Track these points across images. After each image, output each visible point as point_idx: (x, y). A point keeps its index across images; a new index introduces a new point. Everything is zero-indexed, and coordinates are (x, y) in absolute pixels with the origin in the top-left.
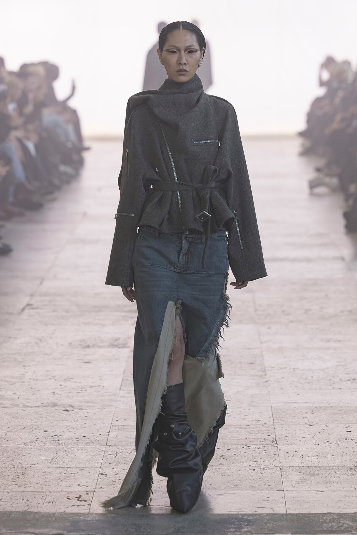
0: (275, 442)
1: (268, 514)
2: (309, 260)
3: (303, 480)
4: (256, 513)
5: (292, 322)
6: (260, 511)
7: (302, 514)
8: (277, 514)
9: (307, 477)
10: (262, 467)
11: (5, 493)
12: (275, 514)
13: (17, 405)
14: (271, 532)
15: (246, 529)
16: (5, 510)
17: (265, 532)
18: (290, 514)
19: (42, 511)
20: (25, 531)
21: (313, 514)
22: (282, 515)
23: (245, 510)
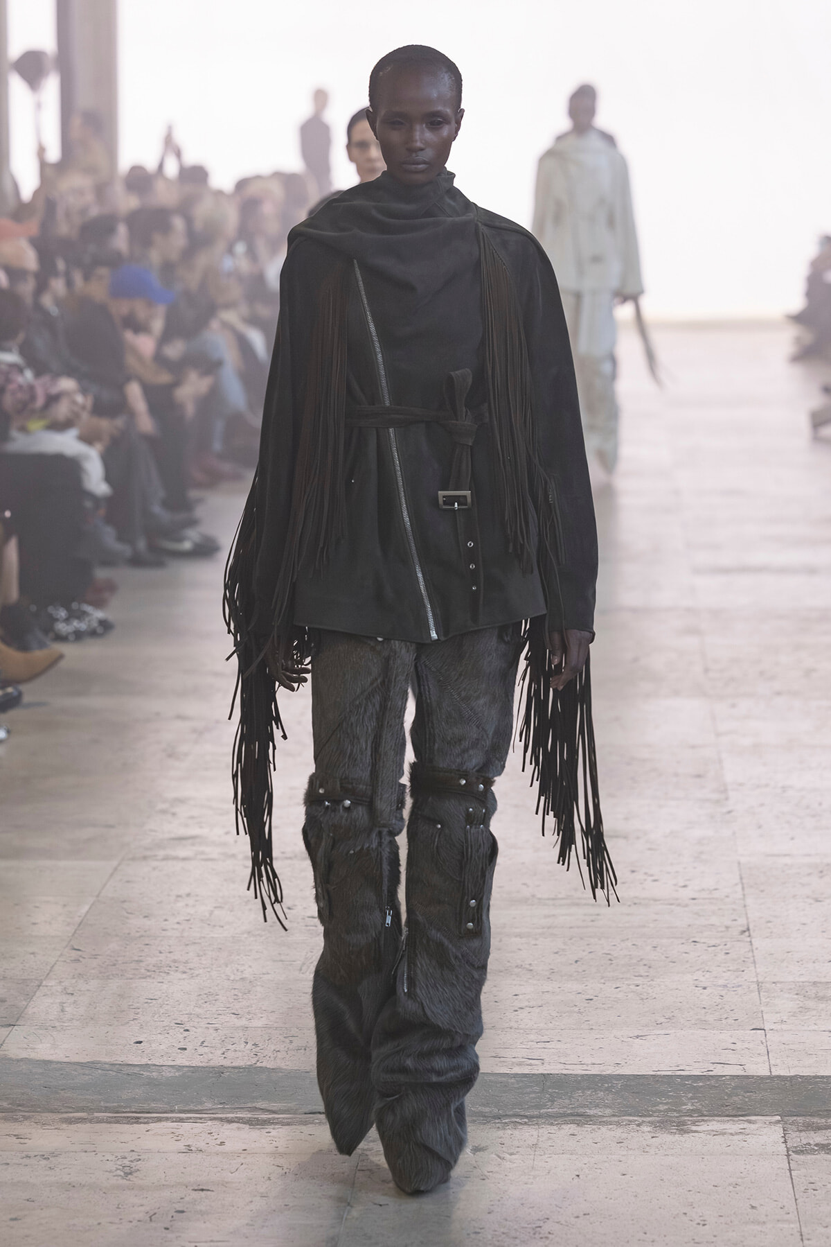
0: (747, 933)
1: (733, 1077)
2: (811, 571)
3: (804, 1009)
4: (711, 1073)
5: (779, 693)
6: (719, 1071)
7: (802, 1077)
8: (753, 1076)
9: (811, 1004)
10: (721, 982)
11: (211, 1031)
12: (747, 1077)
13: (233, 856)
14: (740, 1113)
15: (689, 1107)
16: (212, 1064)
17: (727, 1113)
18: (779, 1077)
19: (283, 1065)
20: (249, 1105)
21: (823, 1077)
22: (762, 1078)
23: (687, 1068)
